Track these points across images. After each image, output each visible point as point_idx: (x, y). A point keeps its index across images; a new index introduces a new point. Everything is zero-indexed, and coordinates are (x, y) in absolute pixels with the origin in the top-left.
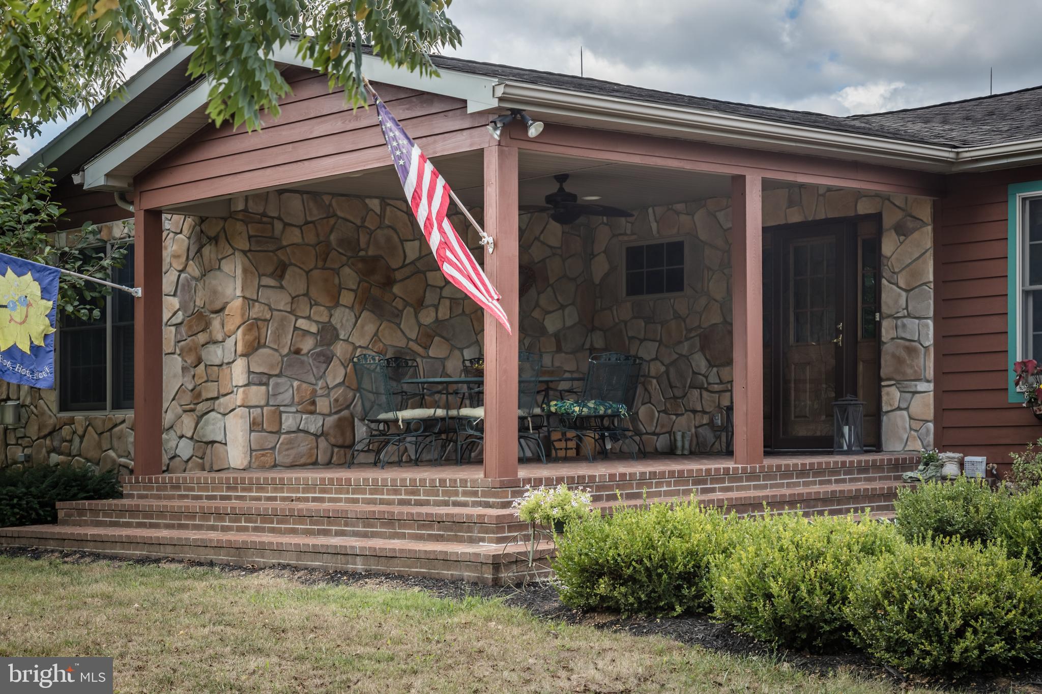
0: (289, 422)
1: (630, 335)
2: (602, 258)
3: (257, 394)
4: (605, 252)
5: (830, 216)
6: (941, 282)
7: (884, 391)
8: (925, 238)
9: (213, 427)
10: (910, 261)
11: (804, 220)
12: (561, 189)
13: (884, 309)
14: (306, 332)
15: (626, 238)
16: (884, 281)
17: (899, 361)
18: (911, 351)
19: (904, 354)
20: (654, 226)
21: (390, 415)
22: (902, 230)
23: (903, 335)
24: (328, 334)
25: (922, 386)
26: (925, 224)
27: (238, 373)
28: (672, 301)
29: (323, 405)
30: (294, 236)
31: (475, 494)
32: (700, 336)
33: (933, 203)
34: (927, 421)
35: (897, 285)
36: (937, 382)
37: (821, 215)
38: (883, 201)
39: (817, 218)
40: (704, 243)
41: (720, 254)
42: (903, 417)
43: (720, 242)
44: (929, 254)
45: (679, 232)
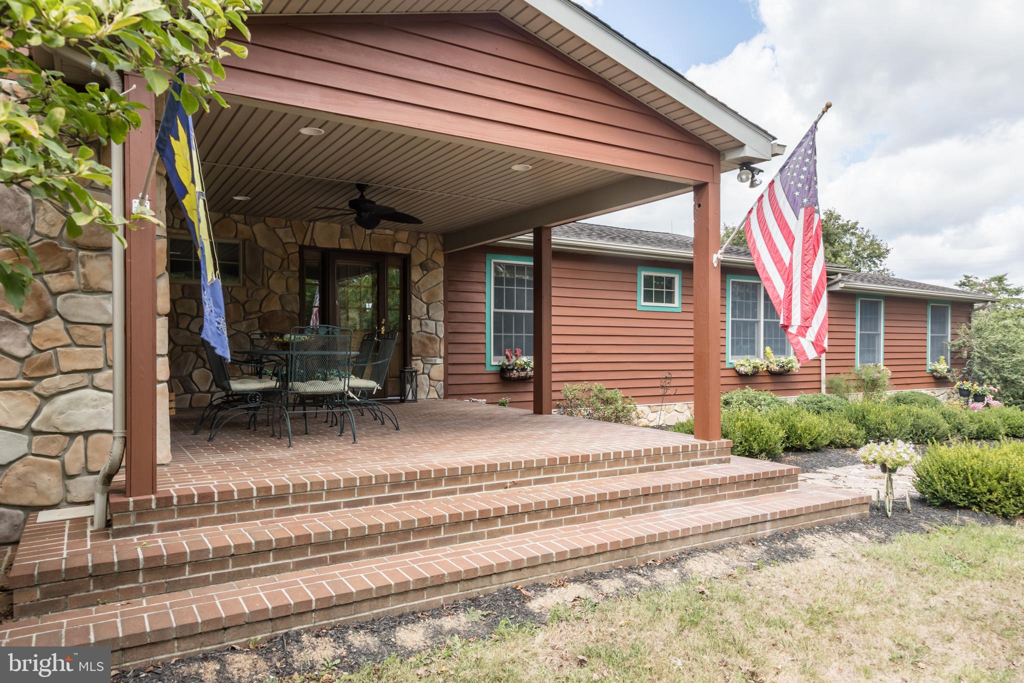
5: (374, 249)
6: (448, 302)
7: (414, 363)
8: (438, 276)
10: (430, 286)
11: (354, 248)
12: (362, 196)
13: (413, 313)
15: (174, 231)
16: (413, 296)
17: (424, 345)
18: (431, 340)
19: (427, 342)
22: (425, 267)
23: (426, 330)
25: (436, 361)
26: (440, 266)
31: (711, 454)
32: (259, 318)
33: (444, 254)
34: (440, 381)
35: (421, 300)
36: (445, 359)
37: (367, 248)
38: (412, 247)
39: (364, 249)
40: (264, 250)
41: (280, 260)
42: (425, 378)
43: (280, 251)
44: (442, 284)
45: (236, 236)
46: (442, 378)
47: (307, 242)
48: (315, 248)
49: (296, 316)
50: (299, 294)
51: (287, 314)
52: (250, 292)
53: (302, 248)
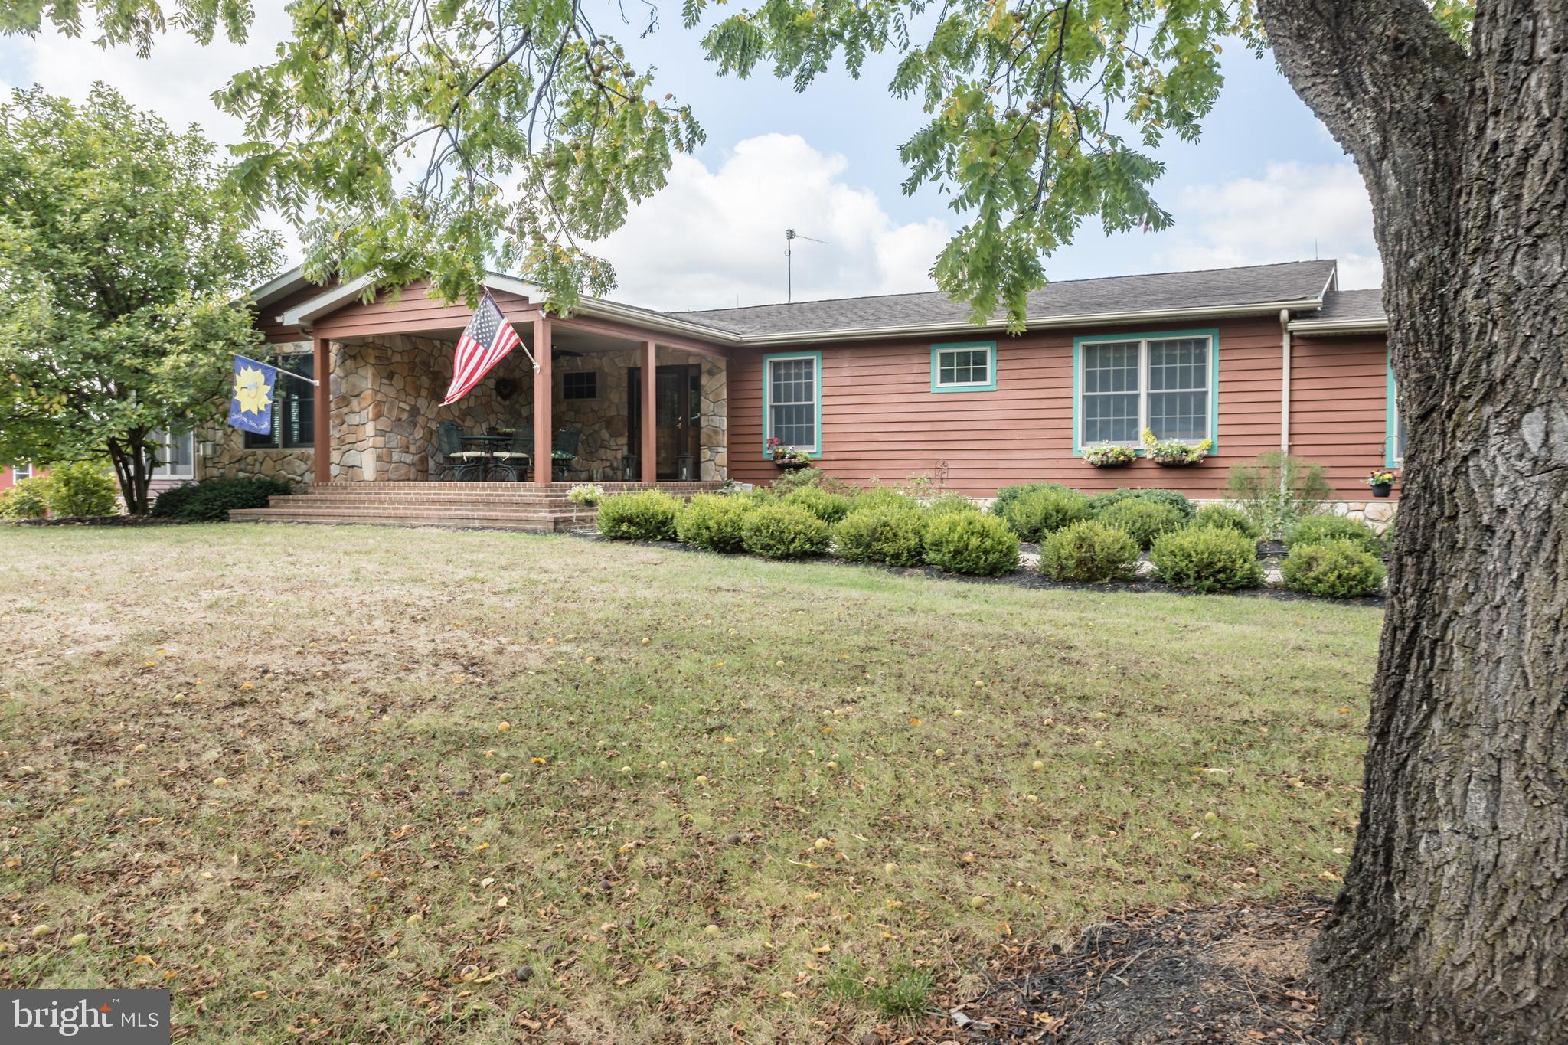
0: (396, 457)
3: (380, 441)
6: (731, 400)
7: (702, 451)
8: (723, 378)
9: (352, 458)
10: (716, 388)
13: (702, 411)
14: (404, 410)
15: (565, 369)
16: (702, 397)
17: (710, 437)
18: (716, 432)
19: (712, 433)
20: (580, 363)
21: (458, 454)
22: (711, 373)
23: (712, 424)
24: (414, 411)
25: (721, 449)
26: (723, 371)
27: (370, 429)
28: (590, 402)
29: (412, 449)
30: (397, 358)
31: (533, 492)
32: (605, 421)
33: (726, 363)
34: (724, 466)
35: (709, 400)
36: (729, 447)
37: (670, 363)
38: (702, 358)
39: (667, 364)
40: (608, 374)
42: (712, 464)
43: (617, 374)
44: (725, 385)
45: (593, 367)
46: (726, 464)
47: (632, 365)
48: (636, 368)
49: (625, 418)
50: (628, 403)
51: (622, 417)
52: (601, 403)
53: (629, 370)
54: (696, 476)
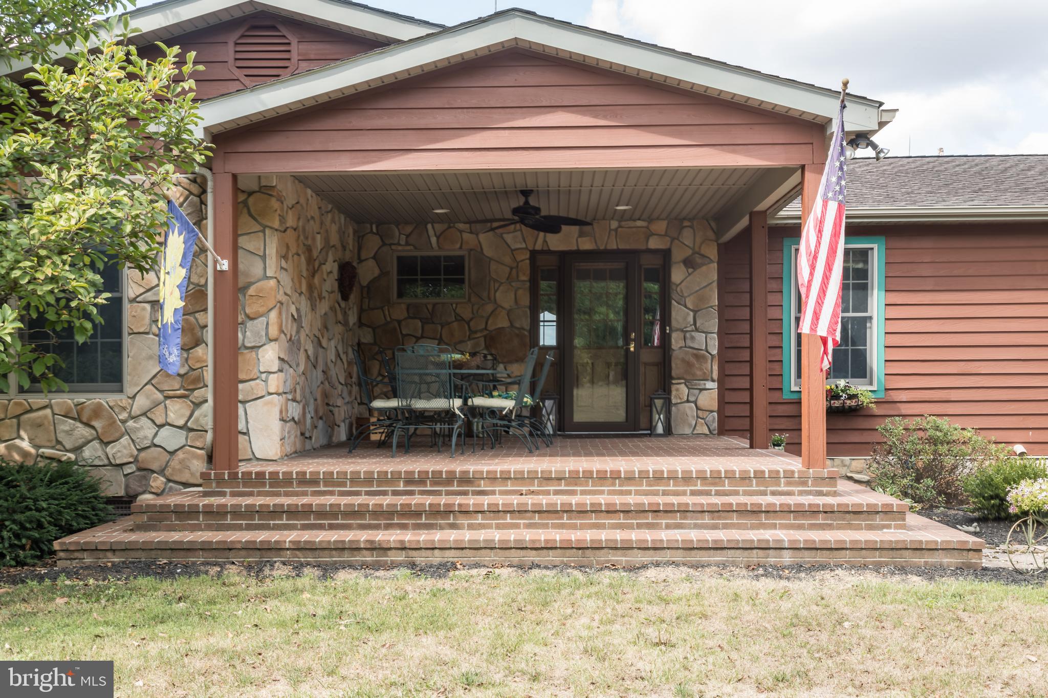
1: (404, 332)
2: (371, 263)
4: (374, 258)
5: (622, 247)
6: (724, 306)
7: (674, 388)
8: (710, 273)
10: (698, 288)
11: (595, 248)
12: (527, 202)
13: (674, 324)
15: (400, 248)
16: (674, 302)
17: (689, 365)
18: (701, 358)
19: (693, 360)
20: (434, 240)
22: (690, 264)
23: (692, 345)
25: (708, 385)
26: (712, 261)
28: (454, 305)
32: (485, 337)
33: (718, 245)
34: (712, 411)
35: (686, 306)
36: (721, 382)
37: (613, 246)
38: (673, 239)
39: (609, 247)
40: (491, 259)
41: (508, 269)
42: (691, 408)
43: (507, 260)
44: (715, 284)
45: (461, 248)
46: (716, 409)
47: (538, 247)
48: (549, 252)
49: (526, 333)
50: (530, 308)
51: (517, 332)
52: (476, 307)
53: (534, 254)
54: (668, 431)
